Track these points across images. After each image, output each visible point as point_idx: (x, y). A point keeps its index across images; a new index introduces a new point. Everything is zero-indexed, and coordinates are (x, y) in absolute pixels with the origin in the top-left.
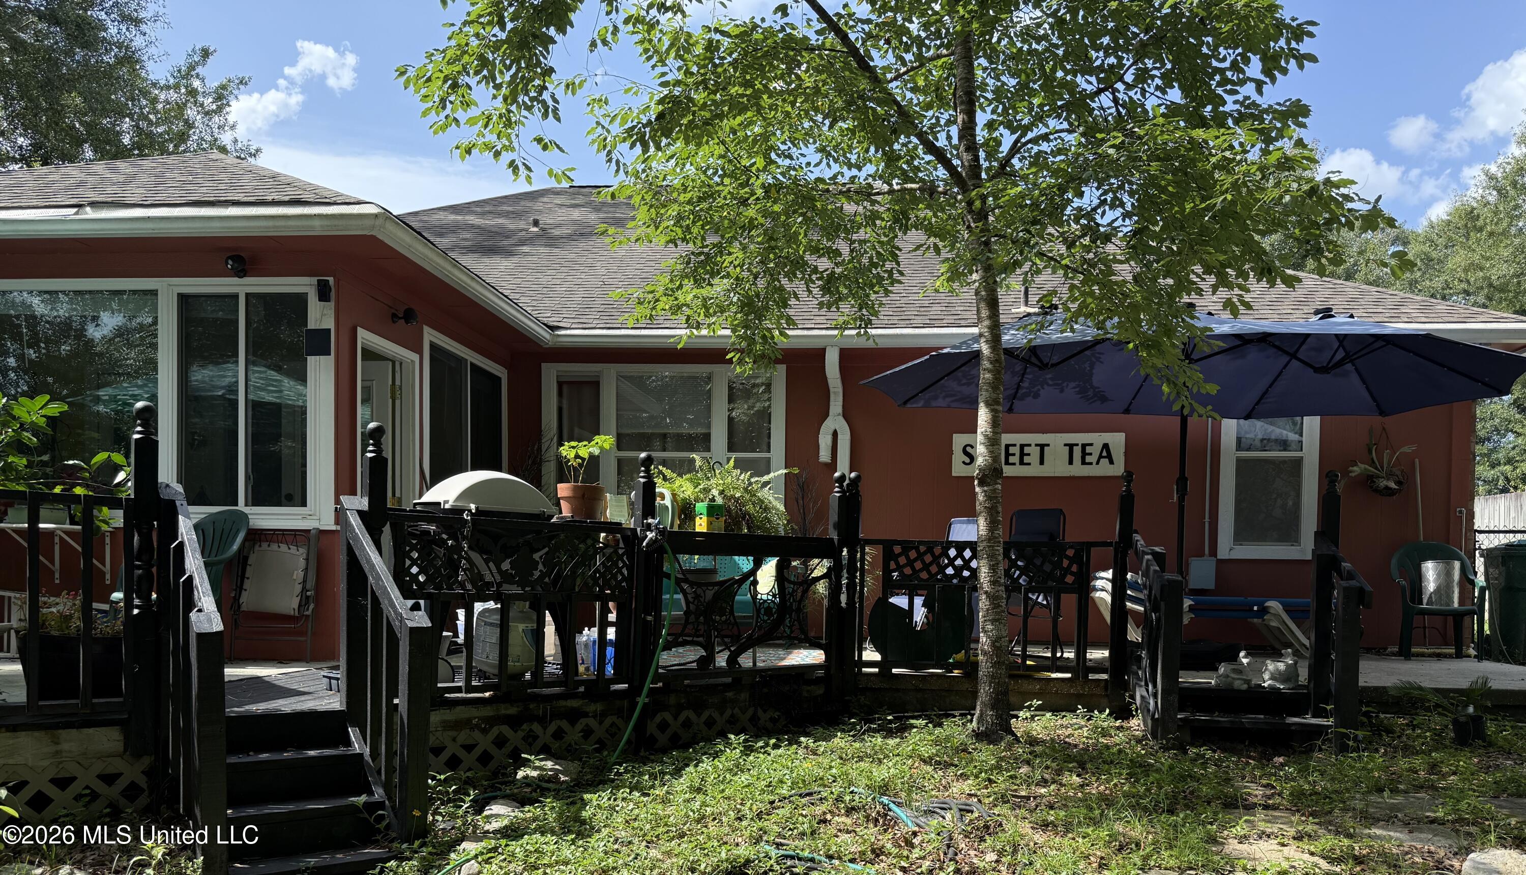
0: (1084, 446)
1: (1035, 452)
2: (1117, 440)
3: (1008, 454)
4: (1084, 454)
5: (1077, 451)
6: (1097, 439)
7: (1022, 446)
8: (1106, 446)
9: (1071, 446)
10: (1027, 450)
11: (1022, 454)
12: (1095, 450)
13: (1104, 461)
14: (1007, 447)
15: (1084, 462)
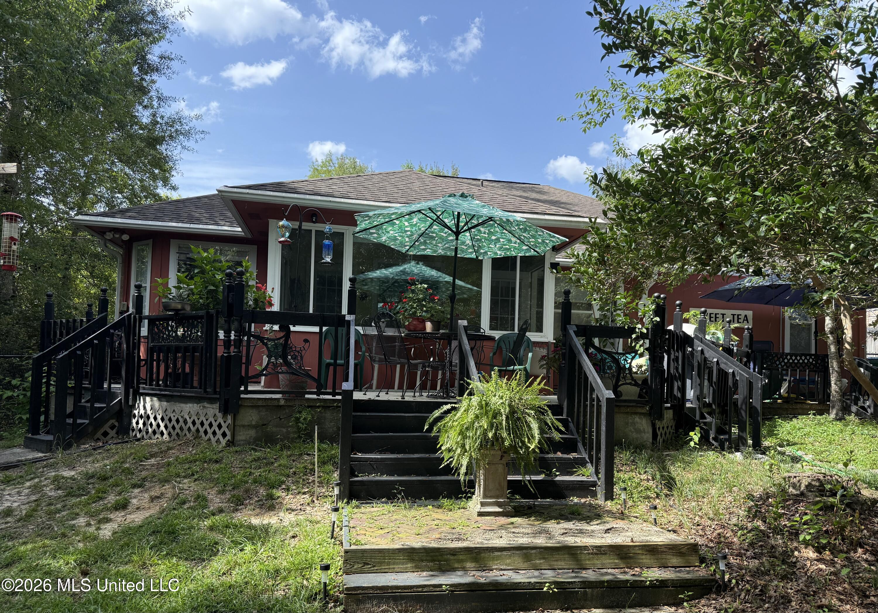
0: (738, 315)
1: (720, 316)
2: (750, 313)
3: (710, 317)
4: (738, 319)
5: (736, 317)
6: (743, 313)
7: (716, 314)
8: (746, 316)
9: (734, 315)
10: (717, 316)
11: (716, 318)
12: (742, 317)
13: (746, 322)
14: (710, 314)
15: (738, 322)
